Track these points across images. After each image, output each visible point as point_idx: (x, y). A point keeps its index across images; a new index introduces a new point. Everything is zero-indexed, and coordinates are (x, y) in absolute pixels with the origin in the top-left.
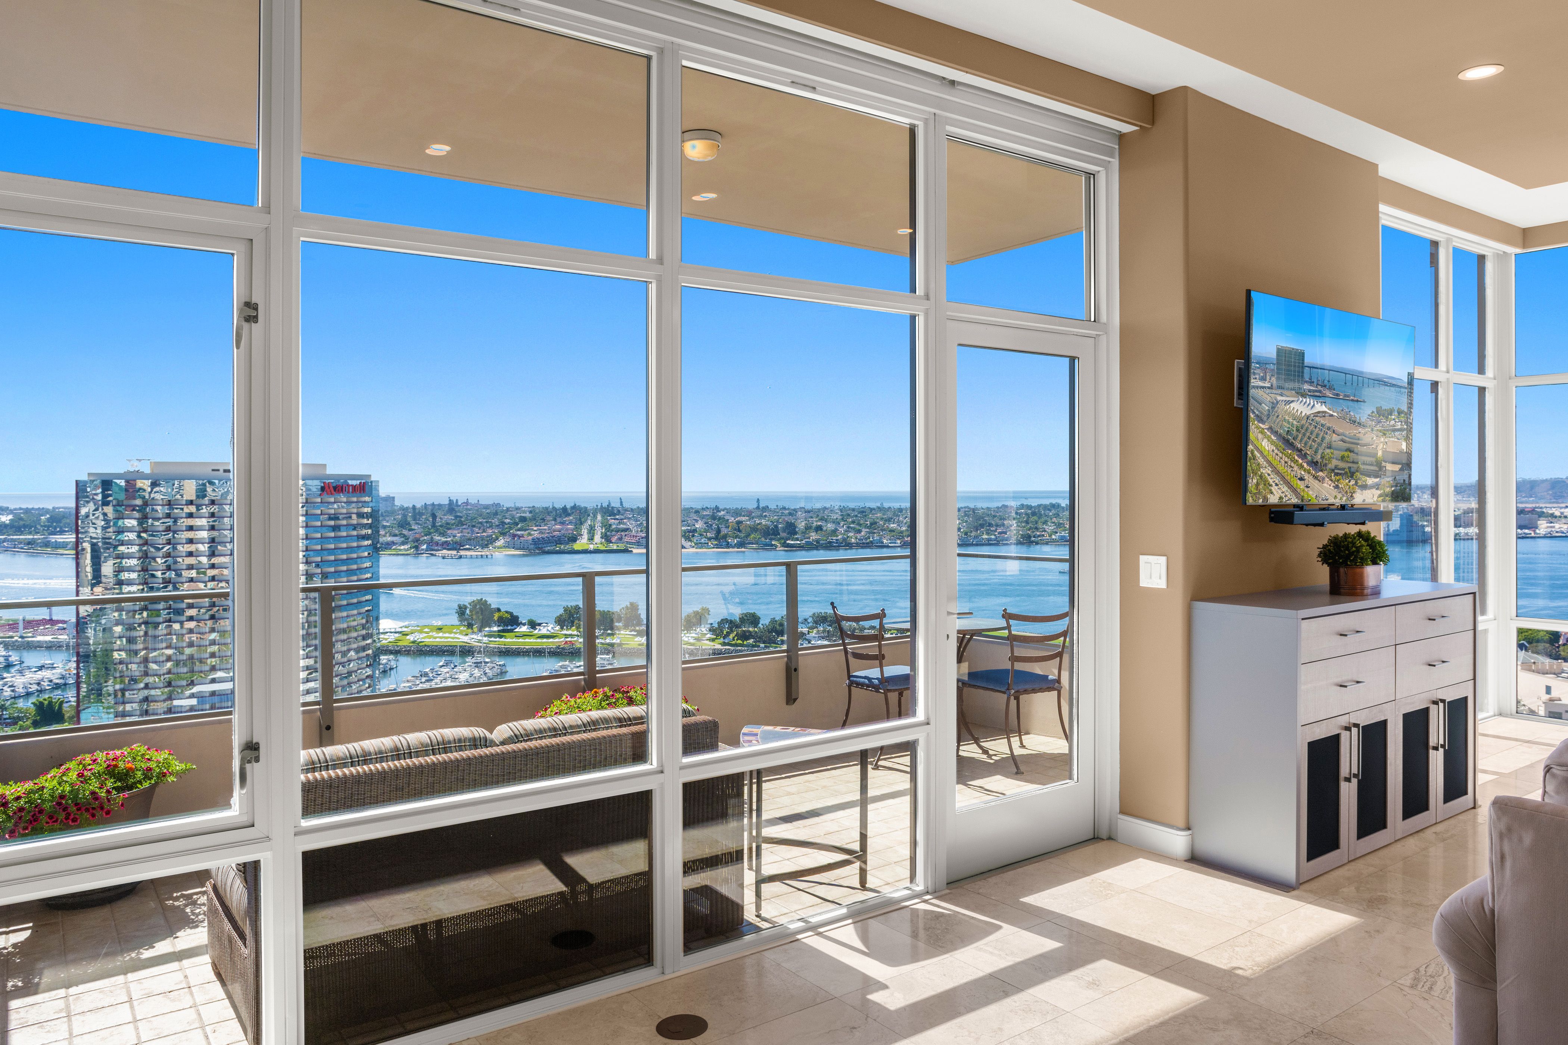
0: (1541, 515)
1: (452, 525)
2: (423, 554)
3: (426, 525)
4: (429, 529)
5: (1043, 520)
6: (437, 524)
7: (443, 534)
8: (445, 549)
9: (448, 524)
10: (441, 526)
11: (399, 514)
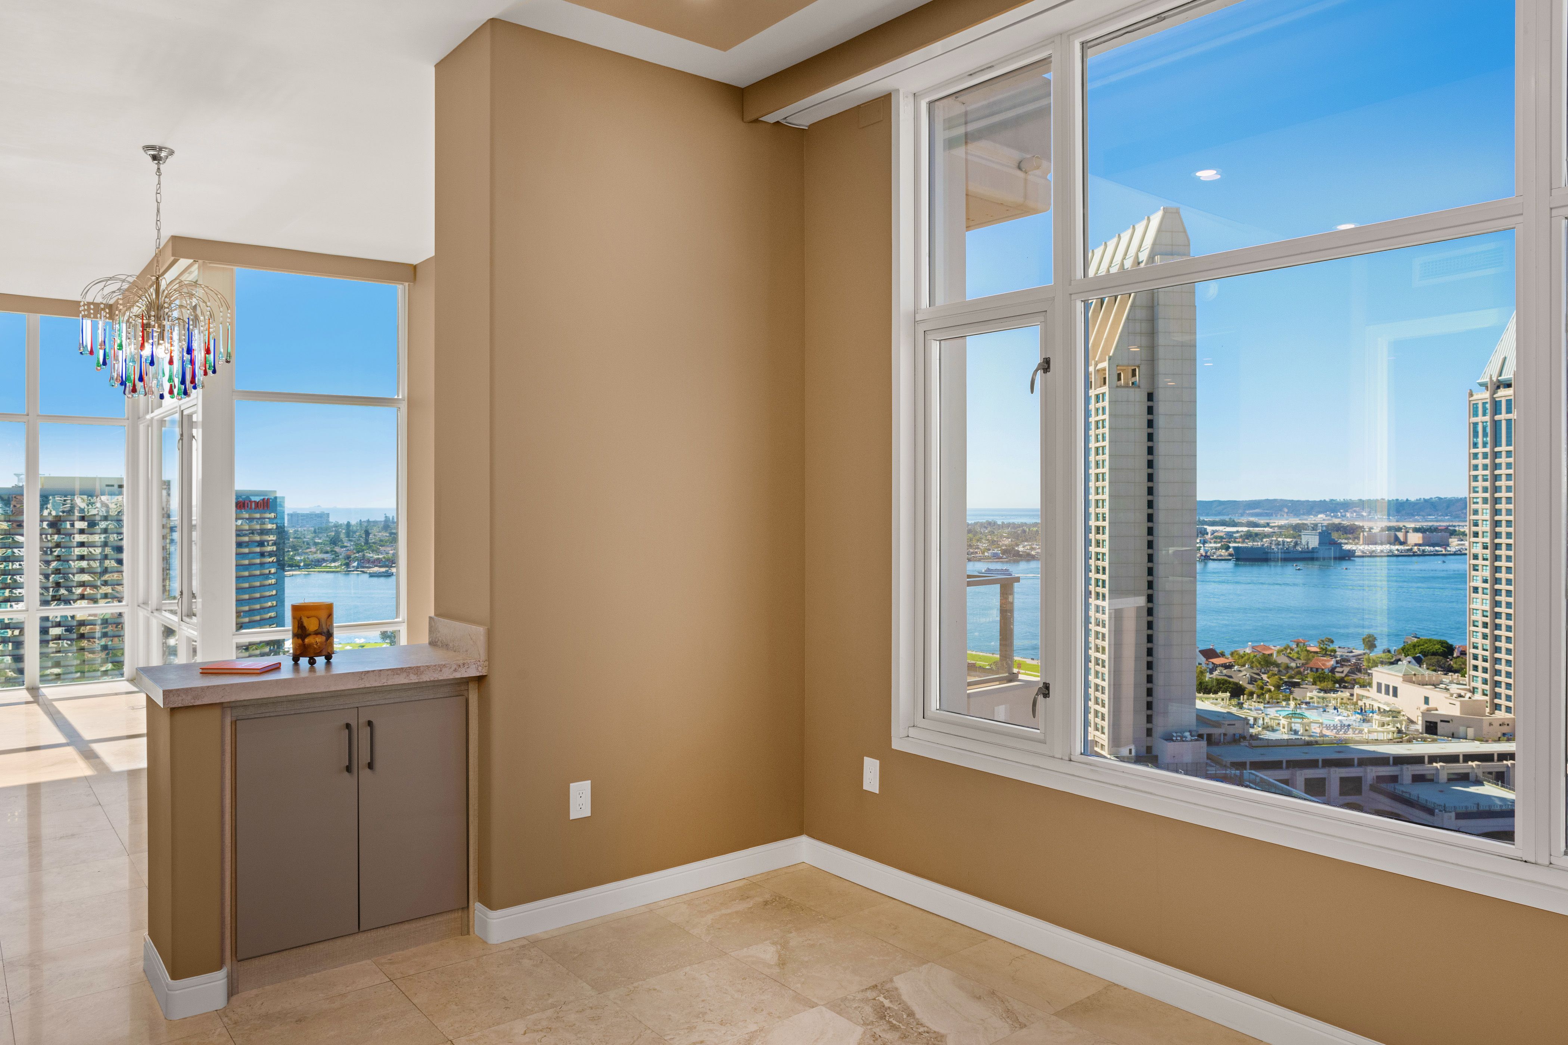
0: (1453, 533)
1: (386, 542)
2: (353, 571)
3: (359, 542)
4: (361, 546)
5: (977, 537)
6: (370, 541)
7: (376, 551)
8: (376, 566)
9: (381, 541)
10: (374, 543)
11: (332, 531)
